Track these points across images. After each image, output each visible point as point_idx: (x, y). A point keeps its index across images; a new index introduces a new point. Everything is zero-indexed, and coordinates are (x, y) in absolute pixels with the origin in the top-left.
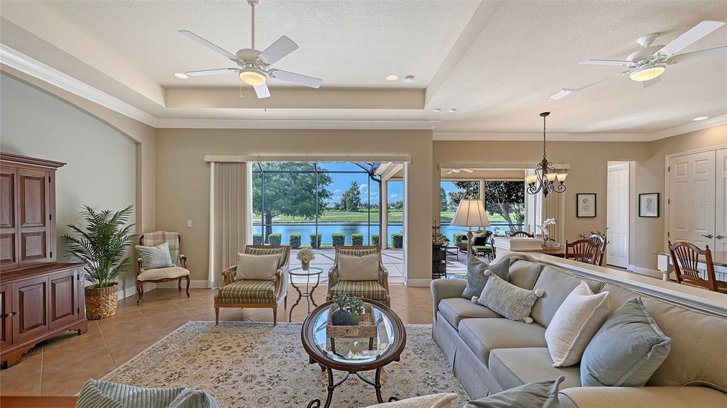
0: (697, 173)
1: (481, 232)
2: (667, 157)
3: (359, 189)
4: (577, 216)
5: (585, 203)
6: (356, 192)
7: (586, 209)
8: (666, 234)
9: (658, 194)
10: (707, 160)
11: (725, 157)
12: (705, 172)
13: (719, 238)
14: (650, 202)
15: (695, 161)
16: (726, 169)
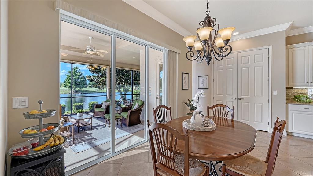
0: (228, 65)
5: (185, 79)
7: (186, 84)
8: (212, 98)
9: (208, 76)
10: (233, 58)
11: (242, 57)
12: (232, 64)
13: (240, 99)
14: (203, 80)
15: (227, 59)
16: (243, 62)
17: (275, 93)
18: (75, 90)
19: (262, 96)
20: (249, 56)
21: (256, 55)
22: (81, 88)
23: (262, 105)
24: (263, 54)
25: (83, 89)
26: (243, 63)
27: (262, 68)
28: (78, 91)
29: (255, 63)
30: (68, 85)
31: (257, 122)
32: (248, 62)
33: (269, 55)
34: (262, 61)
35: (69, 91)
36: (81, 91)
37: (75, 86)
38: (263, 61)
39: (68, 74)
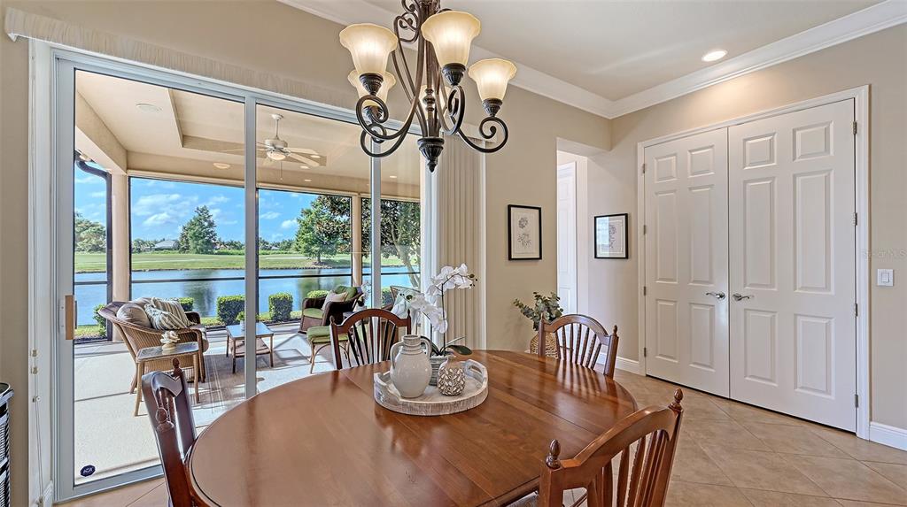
0: (693, 174)
1: (342, 289)
2: (640, 146)
3: (211, 219)
4: (510, 258)
5: (522, 227)
6: (206, 224)
7: (525, 242)
8: (641, 291)
9: (626, 215)
10: (711, 147)
11: (745, 140)
12: (708, 171)
13: (739, 298)
14: (612, 229)
15: (690, 151)
16: (748, 162)
17: (884, 277)
18: (319, 259)
19: (827, 288)
20: (774, 134)
21: (798, 129)
22: (333, 252)
23: (828, 327)
24: (829, 123)
25: (337, 258)
26: (751, 164)
27: (827, 179)
28: (327, 263)
29: (797, 160)
30: (303, 246)
31: (807, 388)
32: (768, 158)
33: (855, 124)
34: (827, 150)
35: (304, 260)
36: (333, 262)
37: (317, 249)
38: (832, 153)
39: (303, 218)
